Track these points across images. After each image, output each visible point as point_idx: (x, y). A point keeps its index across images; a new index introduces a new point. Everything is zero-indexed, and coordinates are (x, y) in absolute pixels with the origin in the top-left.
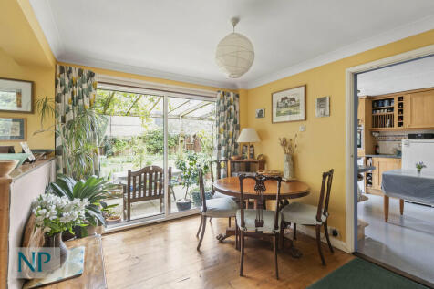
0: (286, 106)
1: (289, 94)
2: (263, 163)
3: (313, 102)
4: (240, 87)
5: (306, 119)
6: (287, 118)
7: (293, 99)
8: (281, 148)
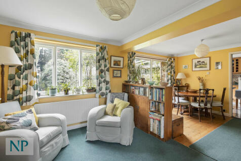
0: (200, 64)
1: (202, 60)
2: (187, 86)
3: (213, 64)
4: (175, 56)
5: (210, 69)
6: (201, 69)
7: (204, 62)
8: (198, 81)
